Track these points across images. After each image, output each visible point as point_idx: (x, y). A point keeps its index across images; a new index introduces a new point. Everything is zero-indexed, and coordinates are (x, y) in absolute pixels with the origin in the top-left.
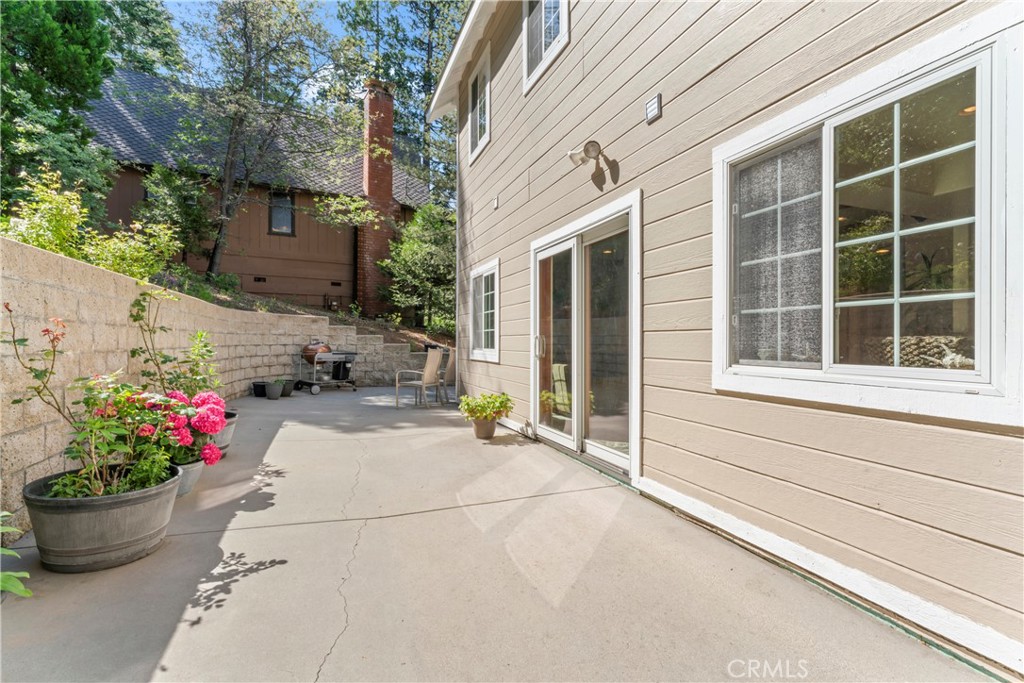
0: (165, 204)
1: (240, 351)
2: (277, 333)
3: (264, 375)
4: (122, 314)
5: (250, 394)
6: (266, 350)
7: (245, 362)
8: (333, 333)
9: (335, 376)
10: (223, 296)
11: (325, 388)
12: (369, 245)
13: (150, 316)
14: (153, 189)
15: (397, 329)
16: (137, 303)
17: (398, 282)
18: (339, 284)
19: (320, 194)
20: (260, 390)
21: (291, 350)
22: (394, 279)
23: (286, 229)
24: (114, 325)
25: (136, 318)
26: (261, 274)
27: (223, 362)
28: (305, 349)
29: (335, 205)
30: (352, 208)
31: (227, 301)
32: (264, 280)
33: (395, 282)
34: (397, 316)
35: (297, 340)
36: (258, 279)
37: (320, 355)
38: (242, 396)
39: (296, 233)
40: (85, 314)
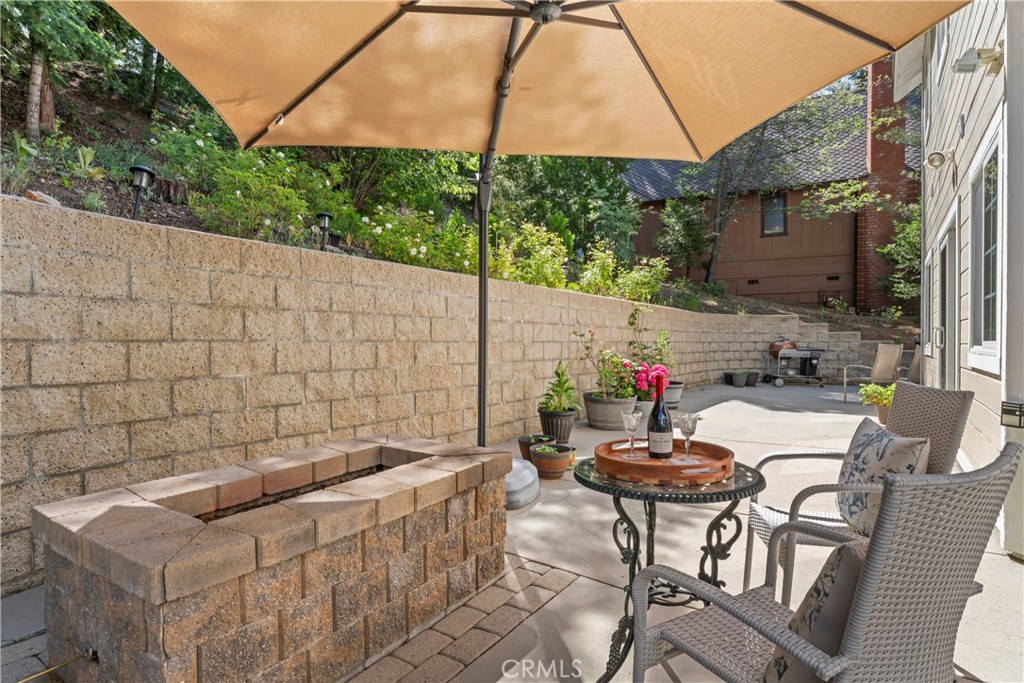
0: (674, 230)
1: (714, 346)
2: (748, 331)
3: (735, 367)
4: (624, 322)
5: (722, 383)
6: (737, 347)
7: (718, 356)
8: (803, 331)
9: (802, 372)
10: (712, 302)
11: (789, 382)
12: (873, 228)
13: (639, 322)
14: (666, 220)
15: (896, 324)
16: (633, 316)
17: (903, 270)
18: (837, 278)
19: (808, 187)
20: (729, 379)
21: (761, 346)
22: (899, 266)
23: (778, 229)
24: (620, 328)
25: (632, 324)
26: (754, 278)
27: (697, 355)
28: (772, 346)
29: (827, 194)
30: (846, 193)
31: (714, 307)
32: (757, 282)
33: (898, 270)
34: (897, 310)
35: (767, 338)
36: (752, 282)
37: (784, 352)
38: (715, 383)
39: (789, 231)
40: (607, 323)
